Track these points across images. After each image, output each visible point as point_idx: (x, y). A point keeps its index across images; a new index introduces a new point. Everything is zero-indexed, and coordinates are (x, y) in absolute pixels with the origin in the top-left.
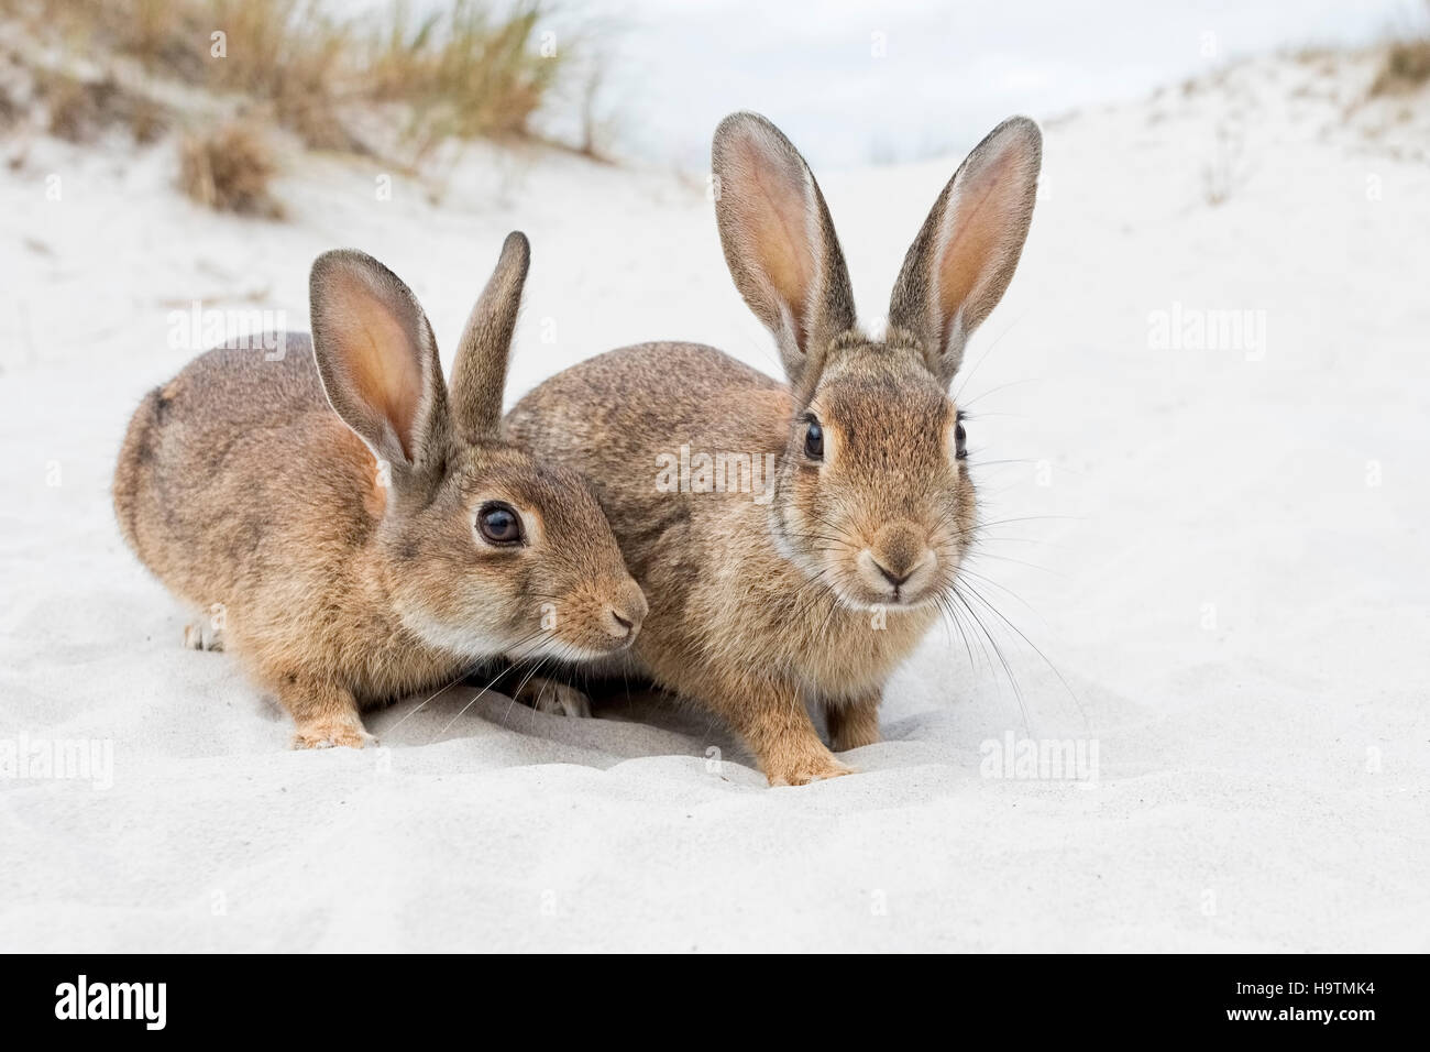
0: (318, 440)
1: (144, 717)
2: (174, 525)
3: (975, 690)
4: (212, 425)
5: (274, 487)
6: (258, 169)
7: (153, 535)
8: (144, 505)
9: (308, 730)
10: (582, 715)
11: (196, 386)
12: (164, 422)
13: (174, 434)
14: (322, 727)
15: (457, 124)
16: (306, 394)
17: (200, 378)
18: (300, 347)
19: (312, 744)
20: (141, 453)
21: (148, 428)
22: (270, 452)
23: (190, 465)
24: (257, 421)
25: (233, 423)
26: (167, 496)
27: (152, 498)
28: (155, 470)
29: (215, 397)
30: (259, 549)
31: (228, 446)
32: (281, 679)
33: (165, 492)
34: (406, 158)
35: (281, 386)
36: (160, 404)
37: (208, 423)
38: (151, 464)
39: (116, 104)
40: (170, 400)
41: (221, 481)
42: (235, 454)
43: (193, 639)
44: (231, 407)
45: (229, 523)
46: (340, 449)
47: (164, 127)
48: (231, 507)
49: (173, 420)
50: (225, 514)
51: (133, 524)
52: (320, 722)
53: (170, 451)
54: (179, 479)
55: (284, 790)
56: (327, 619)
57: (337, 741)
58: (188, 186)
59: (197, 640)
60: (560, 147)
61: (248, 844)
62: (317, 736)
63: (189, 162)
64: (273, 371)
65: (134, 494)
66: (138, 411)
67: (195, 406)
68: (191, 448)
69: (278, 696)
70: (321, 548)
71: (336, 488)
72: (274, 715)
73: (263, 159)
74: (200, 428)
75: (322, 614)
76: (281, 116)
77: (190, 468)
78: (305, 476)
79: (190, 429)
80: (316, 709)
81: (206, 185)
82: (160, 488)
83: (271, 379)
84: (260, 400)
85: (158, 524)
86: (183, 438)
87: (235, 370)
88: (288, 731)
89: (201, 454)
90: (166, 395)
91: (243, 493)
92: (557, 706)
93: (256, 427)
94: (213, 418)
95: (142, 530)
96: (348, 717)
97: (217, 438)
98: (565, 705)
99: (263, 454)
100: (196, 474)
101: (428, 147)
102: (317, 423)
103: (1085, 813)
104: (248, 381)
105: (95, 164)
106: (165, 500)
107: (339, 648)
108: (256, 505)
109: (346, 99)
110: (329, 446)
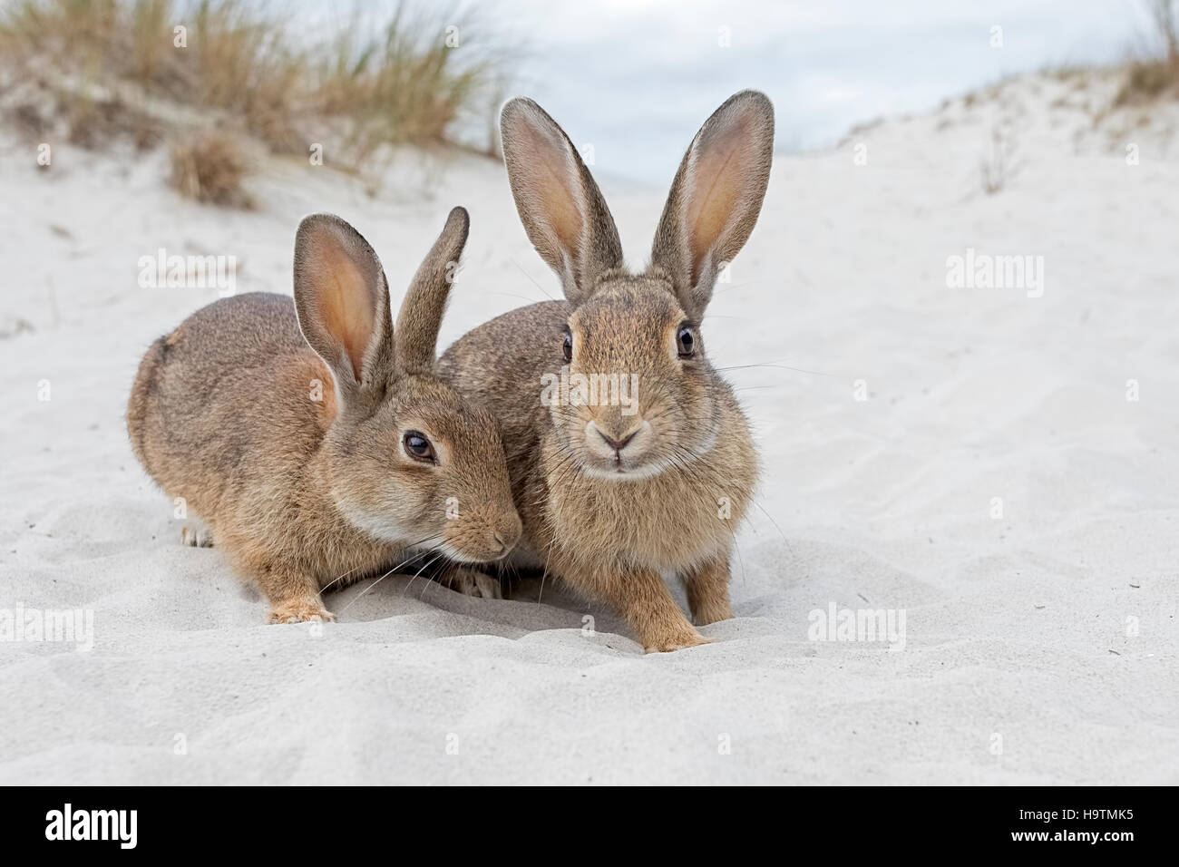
0: (284, 376)
1: (152, 599)
2: (172, 444)
3: (807, 577)
4: (204, 364)
5: (250, 415)
6: (233, 169)
7: (156, 451)
8: (150, 427)
9: (280, 610)
10: (495, 597)
11: (193, 334)
12: (168, 361)
13: (174, 371)
14: (292, 607)
15: (390, 133)
16: (277, 340)
17: (196, 328)
18: (275, 303)
19: (284, 620)
20: (148, 385)
21: (155, 367)
22: (247, 388)
23: (186, 396)
24: (238, 362)
25: (220, 363)
26: (168, 420)
27: (157, 422)
28: (159, 400)
29: (208, 342)
30: (240, 464)
31: (216, 381)
32: (259, 569)
33: (166, 417)
34: (349, 160)
35: (258, 334)
36: (165, 349)
37: (202, 363)
38: (157, 395)
39: (122, 119)
40: (172, 345)
41: (209, 410)
42: (221, 388)
43: (189, 538)
44: (219, 350)
45: (216, 444)
46: (301, 382)
47: (159, 136)
48: (217, 432)
49: (174, 361)
50: (214, 436)
51: (142, 442)
52: (290, 603)
53: (171, 385)
54: (177, 407)
55: (264, 655)
56: (290, 516)
57: (303, 617)
58: (177, 184)
59: (192, 538)
60: (471, 150)
61: (236, 697)
62: (288, 614)
63: (179, 164)
64: (252, 322)
65: (143, 419)
66: (147, 354)
67: (192, 350)
68: (187, 383)
69: (257, 583)
70: (285, 459)
71: (296, 412)
72: (253, 597)
73: (237, 162)
74: (195, 367)
75: (286, 512)
76: (251, 128)
77: (186, 398)
78: (273, 405)
79: (187, 368)
80: (287, 592)
81: (193, 182)
82: (163, 414)
83: (251, 328)
84: (242, 345)
85: (161, 442)
86: (181, 375)
87: (223, 321)
88: (265, 610)
89: (195, 387)
90: (169, 342)
91: (226, 420)
92: (475, 590)
93: (238, 367)
94: (205, 359)
95: (149, 448)
96: (313, 599)
97: (208, 374)
98: (482, 590)
99: (242, 388)
100: (190, 403)
101: (367, 151)
102: (285, 363)
103: (897, 673)
104: (233, 329)
105: (105, 166)
106: (167, 423)
107: (301, 540)
108: (236, 430)
109: (302, 114)
110: (292, 381)
